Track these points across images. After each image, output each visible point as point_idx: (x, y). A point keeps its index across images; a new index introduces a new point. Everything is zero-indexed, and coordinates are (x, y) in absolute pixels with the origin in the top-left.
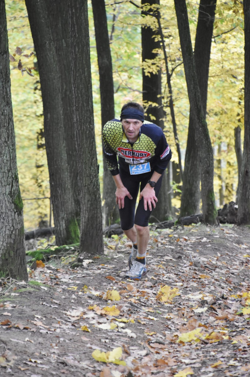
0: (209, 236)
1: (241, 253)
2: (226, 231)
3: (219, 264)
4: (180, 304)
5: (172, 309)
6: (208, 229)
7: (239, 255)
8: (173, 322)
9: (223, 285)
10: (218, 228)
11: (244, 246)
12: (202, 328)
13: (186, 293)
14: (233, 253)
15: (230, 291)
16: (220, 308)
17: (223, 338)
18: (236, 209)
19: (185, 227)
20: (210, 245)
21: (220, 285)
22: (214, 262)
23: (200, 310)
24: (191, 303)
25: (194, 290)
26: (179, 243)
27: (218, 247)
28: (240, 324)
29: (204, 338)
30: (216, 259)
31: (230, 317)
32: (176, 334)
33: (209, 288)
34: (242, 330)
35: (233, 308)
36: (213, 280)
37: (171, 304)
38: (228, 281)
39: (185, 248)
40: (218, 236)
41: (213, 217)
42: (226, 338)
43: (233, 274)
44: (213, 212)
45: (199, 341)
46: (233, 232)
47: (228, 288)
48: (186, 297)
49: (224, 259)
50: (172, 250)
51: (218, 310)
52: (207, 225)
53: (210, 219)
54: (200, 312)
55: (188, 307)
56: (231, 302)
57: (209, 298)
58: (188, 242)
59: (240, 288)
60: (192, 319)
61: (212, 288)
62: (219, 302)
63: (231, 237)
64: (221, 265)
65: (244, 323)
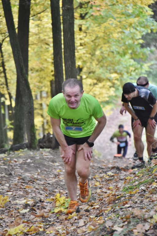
0: (32, 158)
1: (55, 169)
2: (44, 154)
3: (39, 177)
4: (10, 207)
5: (4, 211)
6: (31, 153)
7: (54, 171)
8: (4, 221)
9: (41, 192)
10: (39, 152)
11: (57, 164)
12: (25, 224)
13: (14, 199)
14: (49, 169)
15: (46, 196)
16: (38, 209)
17: (39, 230)
18: (52, 138)
19: (16, 152)
20: (33, 165)
21: (39, 192)
22: (36, 176)
23: (24, 211)
24: (17, 207)
25: (20, 197)
26: (11, 164)
27: (39, 165)
28: (52, 219)
29: (25, 231)
30: (37, 174)
31: (45, 215)
32: (6, 229)
33: (32, 195)
34: (53, 224)
35: (48, 208)
36: (34, 189)
37: (3, 208)
38: (45, 190)
39: (15, 167)
40: (38, 158)
41: (35, 144)
42: (41, 230)
43: (49, 184)
44: (34, 141)
45: (22, 234)
46: (49, 154)
47: (45, 194)
48: (15, 202)
49: (43, 174)
50: (5, 169)
51: (37, 210)
52: (31, 150)
53: (33, 146)
54: (24, 212)
55: (16, 209)
56: (46, 204)
57: (31, 202)
58: (17, 163)
59: (54, 193)
60: (18, 218)
61: (34, 195)
62: (38, 204)
63: (48, 158)
64: (41, 178)
65: (55, 219)
